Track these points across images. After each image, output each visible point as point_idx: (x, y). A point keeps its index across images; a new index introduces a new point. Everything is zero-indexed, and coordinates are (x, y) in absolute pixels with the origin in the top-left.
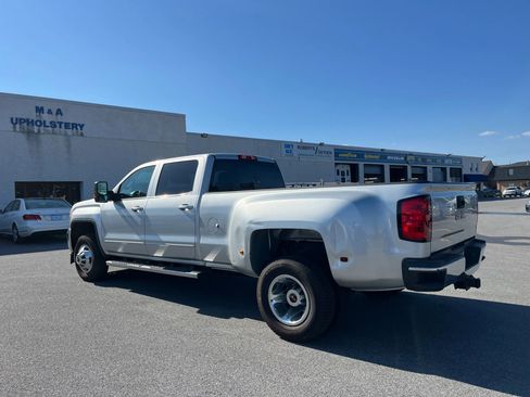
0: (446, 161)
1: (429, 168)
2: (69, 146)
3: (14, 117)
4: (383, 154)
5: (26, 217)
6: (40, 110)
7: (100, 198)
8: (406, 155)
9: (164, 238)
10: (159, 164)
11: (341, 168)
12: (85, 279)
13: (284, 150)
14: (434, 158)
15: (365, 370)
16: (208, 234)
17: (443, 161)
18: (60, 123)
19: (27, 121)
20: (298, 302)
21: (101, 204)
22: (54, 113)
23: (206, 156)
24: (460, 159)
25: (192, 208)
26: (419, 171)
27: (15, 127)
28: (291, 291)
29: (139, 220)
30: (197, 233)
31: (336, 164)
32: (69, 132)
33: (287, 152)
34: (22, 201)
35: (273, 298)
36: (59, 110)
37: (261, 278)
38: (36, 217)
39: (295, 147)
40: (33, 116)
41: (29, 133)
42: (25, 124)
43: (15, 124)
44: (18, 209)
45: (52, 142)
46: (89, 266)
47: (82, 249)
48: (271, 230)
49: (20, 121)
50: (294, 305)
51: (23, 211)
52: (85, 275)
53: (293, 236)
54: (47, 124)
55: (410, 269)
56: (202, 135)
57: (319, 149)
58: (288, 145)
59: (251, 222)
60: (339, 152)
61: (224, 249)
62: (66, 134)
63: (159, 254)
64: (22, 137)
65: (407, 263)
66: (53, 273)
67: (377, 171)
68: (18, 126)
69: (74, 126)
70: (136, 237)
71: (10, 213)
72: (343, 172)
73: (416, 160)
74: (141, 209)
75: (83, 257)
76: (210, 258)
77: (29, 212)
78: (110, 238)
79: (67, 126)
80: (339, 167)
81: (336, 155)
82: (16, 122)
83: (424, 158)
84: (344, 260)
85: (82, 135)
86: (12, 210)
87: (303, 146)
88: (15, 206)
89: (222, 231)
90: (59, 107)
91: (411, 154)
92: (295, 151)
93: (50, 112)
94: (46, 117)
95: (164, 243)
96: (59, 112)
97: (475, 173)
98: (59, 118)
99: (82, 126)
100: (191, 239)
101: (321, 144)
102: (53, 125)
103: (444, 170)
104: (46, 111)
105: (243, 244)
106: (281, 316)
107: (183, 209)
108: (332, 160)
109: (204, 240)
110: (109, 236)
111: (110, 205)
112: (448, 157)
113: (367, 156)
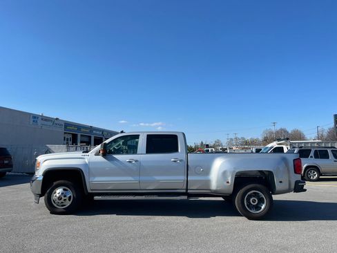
4: (91, 129)
8: (103, 131)
13: (32, 120)
20: (257, 203)
25: (181, 161)
28: (253, 198)
29: (134, 168)
31: (65, 133)
33: (34, 121)
39: (40, 118)
46: (68, 202)
50: (254, 204)
52: (60, 210)
55: (299, 184)
57: (55, 122)
58: (35, 117)
60: (67, 125)
67: (87, 139)
72: (67, 139)
74: (137, 161)
75: (65, 197)
78: (98, 181)
80: (66, 135)
81: (65, 127)
84: (281, 182)
87: (45, 119)
91: (105, 131)
92: (40, 121)
101: (57, 119)
107: (175, 162)
108: (62, 130)
110: (97, 179)
113: (82, 130)
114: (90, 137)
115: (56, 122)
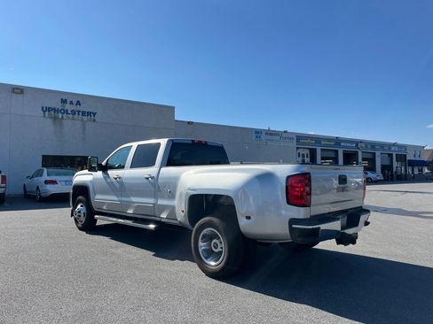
0: (393, 148)
1: (378, 153)
2: (84, 129)
3: (44, 106)
4: (338, 141)
5: (46, 182)
6: (64, 101)
7: (92, 169)
8: (357, 142)
9: (134, 199)
10: (135, 145)
11: (301, 151)
12: (80, 229)
13: (254, 136)
14: (382, 146)
15: (256, 298)
16: (163, 197)
17: (390, 148)
18: (79, 112)
19: (54, 109)
20: (219, 249)
21: (94, 173)
22: (75, 103)
23: (166, 140)
24: (405, 147)
25: (152, 178)
26: (369, 156)
27: (44, 114)
28: (215, 241)
29: (118, 185)
30: (156, 197)
31: (298, 148)
32: (85, 118)
33: (257, 137)
34: (45, 170)
35: (202, 245)
36: (78, 102)
37: (194, 230)
38: (54, 182)
39: (264, 133)
40: (59, 106)
41: (55, 118)
42: (52, 112)
43: (44, 112)
44: (41, 175)
45: (71, 126)
46: (83, 219)
47: (79, 207)
48: (206, 195)
49: (49, 109)
50: (216, 251)
51: (45, 177)
52: (80, 225)
53: (222, 200)
54: (69, 112)
55: (293, 226)
56: (189, 123)
57: (282, 135)
58: (258, 132)
59: (189, 189)
60: (300, 138)
61: (173, 209)
62: (82, 120)
63: (130, 211)
64: (49, 122)
65: (292, 221)
66: (59, 223)
67: (332, 155)
68: (47, 113)
69: (89, 114)
70: (115, 198)
71: (35, 179)
72: (303, 155)
73: (366, 146)
74: (120, 178)
75: (79, 212)
76: (164, 215)
77: (49, 178)
78: (98, 199)
79: (83, 113)
80: (300, 151)
81: (298, 141)
82: (46, 110)
83: (373, 145)
84: (248, 218)
85: (94, 121)
86: (37, 176)
87: (270, 133)
88: (39, 173)
89: (172, 195)
90: (79, 100)
91: (361, 142)
92: (263, 137)
93: (71, 103)
94: (68, 107)
95: (134, 203)
96: (78, 103)
97: (418, 159)
98: (78, 108)
99: (94, 114)
100: (152, 201)
101: (285, 132)
102: (73, 112)
103: (391, 155)
104: (68, 102)
105: (183, 205)
106: (206, 258)
107: (147, 178)
108: (294, 144)
109: (160, 202)
110: (98, 197)
111: (99, 174)
112: (394, 145)
113: (323, 143)
114: (337, 151)
115: (284, 135)
